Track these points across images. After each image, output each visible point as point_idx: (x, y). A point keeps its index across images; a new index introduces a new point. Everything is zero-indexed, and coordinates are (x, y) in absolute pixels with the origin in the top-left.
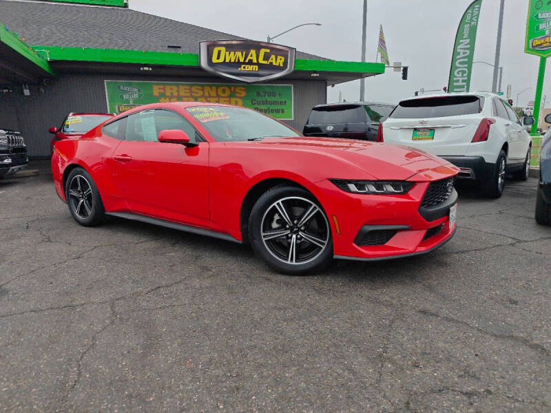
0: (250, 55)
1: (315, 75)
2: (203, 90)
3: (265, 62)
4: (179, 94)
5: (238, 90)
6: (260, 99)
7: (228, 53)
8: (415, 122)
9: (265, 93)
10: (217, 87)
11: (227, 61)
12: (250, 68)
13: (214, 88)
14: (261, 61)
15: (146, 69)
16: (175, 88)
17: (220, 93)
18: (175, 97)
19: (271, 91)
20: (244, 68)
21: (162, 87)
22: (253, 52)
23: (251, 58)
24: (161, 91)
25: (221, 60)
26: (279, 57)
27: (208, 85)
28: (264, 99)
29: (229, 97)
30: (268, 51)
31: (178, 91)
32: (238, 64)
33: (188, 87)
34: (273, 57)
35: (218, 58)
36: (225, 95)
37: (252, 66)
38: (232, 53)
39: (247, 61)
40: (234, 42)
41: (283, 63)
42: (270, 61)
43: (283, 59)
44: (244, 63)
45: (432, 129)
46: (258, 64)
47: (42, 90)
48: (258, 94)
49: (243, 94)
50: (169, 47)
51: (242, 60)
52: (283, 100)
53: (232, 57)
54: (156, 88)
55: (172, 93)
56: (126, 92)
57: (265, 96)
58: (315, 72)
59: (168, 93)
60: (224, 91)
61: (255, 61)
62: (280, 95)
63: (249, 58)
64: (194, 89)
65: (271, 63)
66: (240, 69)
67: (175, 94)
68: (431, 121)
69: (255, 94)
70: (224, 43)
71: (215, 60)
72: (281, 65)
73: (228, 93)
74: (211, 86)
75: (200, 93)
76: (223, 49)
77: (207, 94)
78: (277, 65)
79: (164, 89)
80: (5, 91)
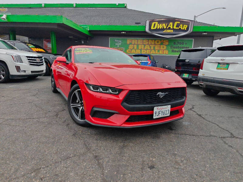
0: (169, 25)
1: (205, 34)
2: (148, 41)
3: (177, 28)
4: (138, 43)
5: (164, 41)
6: (175, 46)
7: (159, 25)
8: (219, 59)
9: (178, 43)
10: (155, 40)
11: (158, 28)
12: (169, 31)
13: (153, 41)
14: (175, 27)
15: (123, 33)
16: (136, 41)
17: (156, 43)
18: (136, 44)
19: (182, 42)
20: (166, 31)
21: (131, 40)
22: (171, 24)
23: (170, 26)
24: (131, 42)
25: (155, 28)
26: (184, 25)
27: (150, 39)
28: (177, 46)
29: (160, 44)
30: (179, 22)
31: (137, 42)
32: (163, 29)
33: (142, 40)
34: (181, 25)
35: (154, 27)
36: (159, 43)
37: (170, 30)
38: (161, 25)
39: (168, 28)
40: (162, 19)
41: (187, 28)
42: (180, 27)
43: (187, 26)
44: (166, 29)
45: (228, 64)
46: (173, 29)
47: (88, 42)
48: (175, 43)
49: (167, 43)
50: (136, 23)
51: (165, 27)
52: (187, 46)
53: (160, 26)
54: (129, 40)
55: (135, 43)
56: (117, 42)
57: (178, 44)
58: (205, 32)
59: (133, 43)
60: (158, 42)
61: (172, 28)
62: (186, 44)
63: (169, 26)
64: (144, 41)
65: (180, 28)
66: (164, 32)
67: (136, 43)
68: (228, 59)
69: (173, 43)
70: (158, 20)
71: (152, 28)
72: (185, 29)
73: (160, 43)
74: (152, 40)
75: (147, 43)
76: (157, 23)
77: (150, 43)
78: (183, 29)
79: (132, 41)
80: (76, 42)
